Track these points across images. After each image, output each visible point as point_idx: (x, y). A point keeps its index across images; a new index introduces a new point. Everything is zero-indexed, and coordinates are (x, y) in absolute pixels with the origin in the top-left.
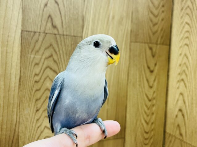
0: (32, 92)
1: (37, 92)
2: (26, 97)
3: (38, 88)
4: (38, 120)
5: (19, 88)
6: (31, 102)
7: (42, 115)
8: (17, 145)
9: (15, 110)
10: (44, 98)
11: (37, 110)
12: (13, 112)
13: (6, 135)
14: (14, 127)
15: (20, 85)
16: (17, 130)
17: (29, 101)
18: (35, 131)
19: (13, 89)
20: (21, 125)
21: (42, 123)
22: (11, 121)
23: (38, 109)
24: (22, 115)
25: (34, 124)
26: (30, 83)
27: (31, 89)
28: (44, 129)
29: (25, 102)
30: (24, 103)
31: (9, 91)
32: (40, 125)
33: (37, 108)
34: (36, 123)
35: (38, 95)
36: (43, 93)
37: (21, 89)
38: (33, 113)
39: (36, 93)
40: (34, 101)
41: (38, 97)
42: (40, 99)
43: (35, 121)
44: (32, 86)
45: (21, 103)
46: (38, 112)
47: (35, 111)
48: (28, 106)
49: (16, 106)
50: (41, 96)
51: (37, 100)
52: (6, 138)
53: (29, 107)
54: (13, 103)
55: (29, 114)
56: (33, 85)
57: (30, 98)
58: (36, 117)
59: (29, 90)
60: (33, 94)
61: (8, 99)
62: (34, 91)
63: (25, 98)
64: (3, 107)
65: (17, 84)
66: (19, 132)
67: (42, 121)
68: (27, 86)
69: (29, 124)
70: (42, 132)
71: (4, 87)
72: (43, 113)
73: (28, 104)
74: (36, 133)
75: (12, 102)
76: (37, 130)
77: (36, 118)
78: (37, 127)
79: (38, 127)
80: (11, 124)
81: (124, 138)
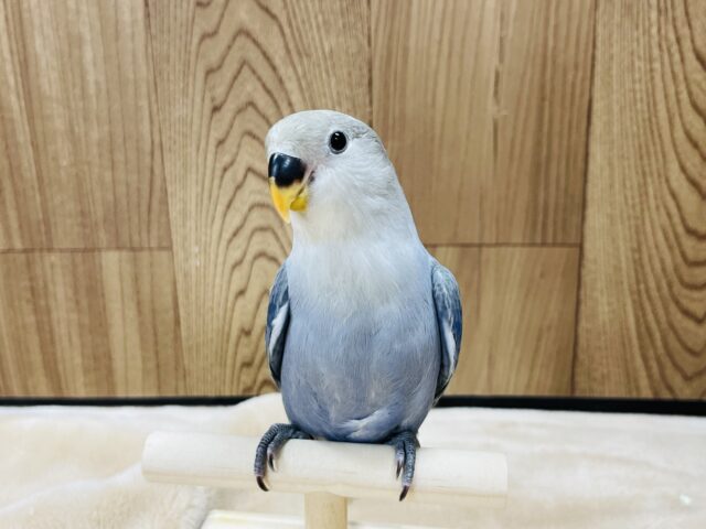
0: (191, 43)
1: (208, 42)
2: (171, 60)
3: (210, 29)
4: (221, 143)
5: (148, 26)
6: (191, 79)
7: (231, 126)
8: (163, 219)
9: (144, 103)
10: (235, 66)
11: (216, 109)
12: (138, 109)
13: (128, 185)
14: (147, 160)
15: (147, 15)
16: (157, 171)
17: (185, 75)
18: (216, 182)
19: (128, 31)
20: (167, 156)
21: (237, 154)
22: (138, 141)
23: (217, 102)
24: (167, 124)
25: (210, 157)
26: (178, 10)
27: (187, 32)
28: (245, 177)
29: (172, 77)
30: (168, 80)
31: (117, 39)
32: (232, 163)
33: (213, 99)
34: (216, 153)
35: (213, 51)
36: (229, 47)
37: (153, 31)
38: (201, 118)
39: (203, 48)
40: (201, 75)
41: (214, 58)
42: (220, 67)
43: (212, 148)
44: (187, 19)
45: (158, 80)
46: (217, 116)
47: (207, 111)
48: (185, 93)
49: (144, 90)
50: (223, 59)
51: (209, 72)
52: (128, 195)
53: (187, 96)
54: (136, 82)
55: (189, 120)
56: (190, 15)
57: (187, 64)
58: (212, 132)
59: (181, 37)
60: (193, 48)
61: (119, 67)
62: (196, 40)
63: (168, 61)
64: (108, 92)
65: (140, 14)
66: (164, 180)
67: (234, 150)
68: (172, 19)
69: (194, 154)
70: (239, 187)
71: (102, 25)
72: (234, 118)
73: (181, 85)
74: (220, 187)
75: (131, 76)
76: (222, 177)
77: (216, 135)
78: (220, 166)
79: (225, 170)
80: (138, 150)
81: (581, 247)
